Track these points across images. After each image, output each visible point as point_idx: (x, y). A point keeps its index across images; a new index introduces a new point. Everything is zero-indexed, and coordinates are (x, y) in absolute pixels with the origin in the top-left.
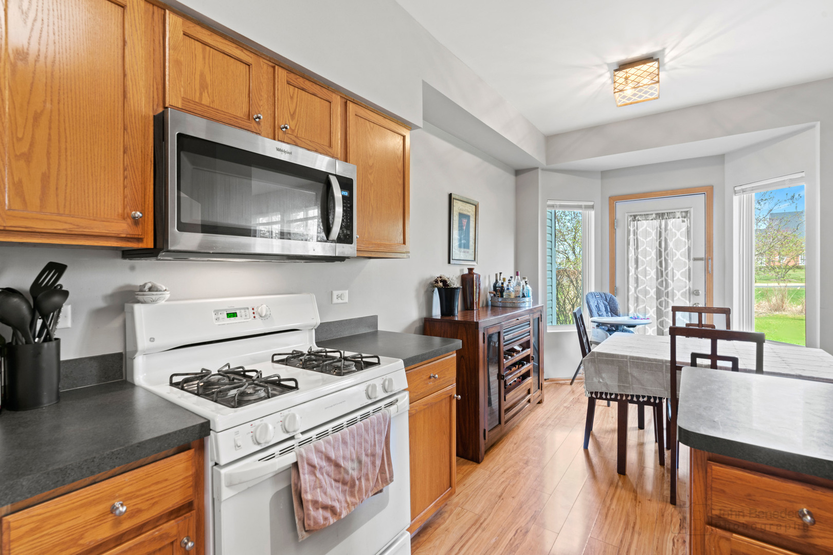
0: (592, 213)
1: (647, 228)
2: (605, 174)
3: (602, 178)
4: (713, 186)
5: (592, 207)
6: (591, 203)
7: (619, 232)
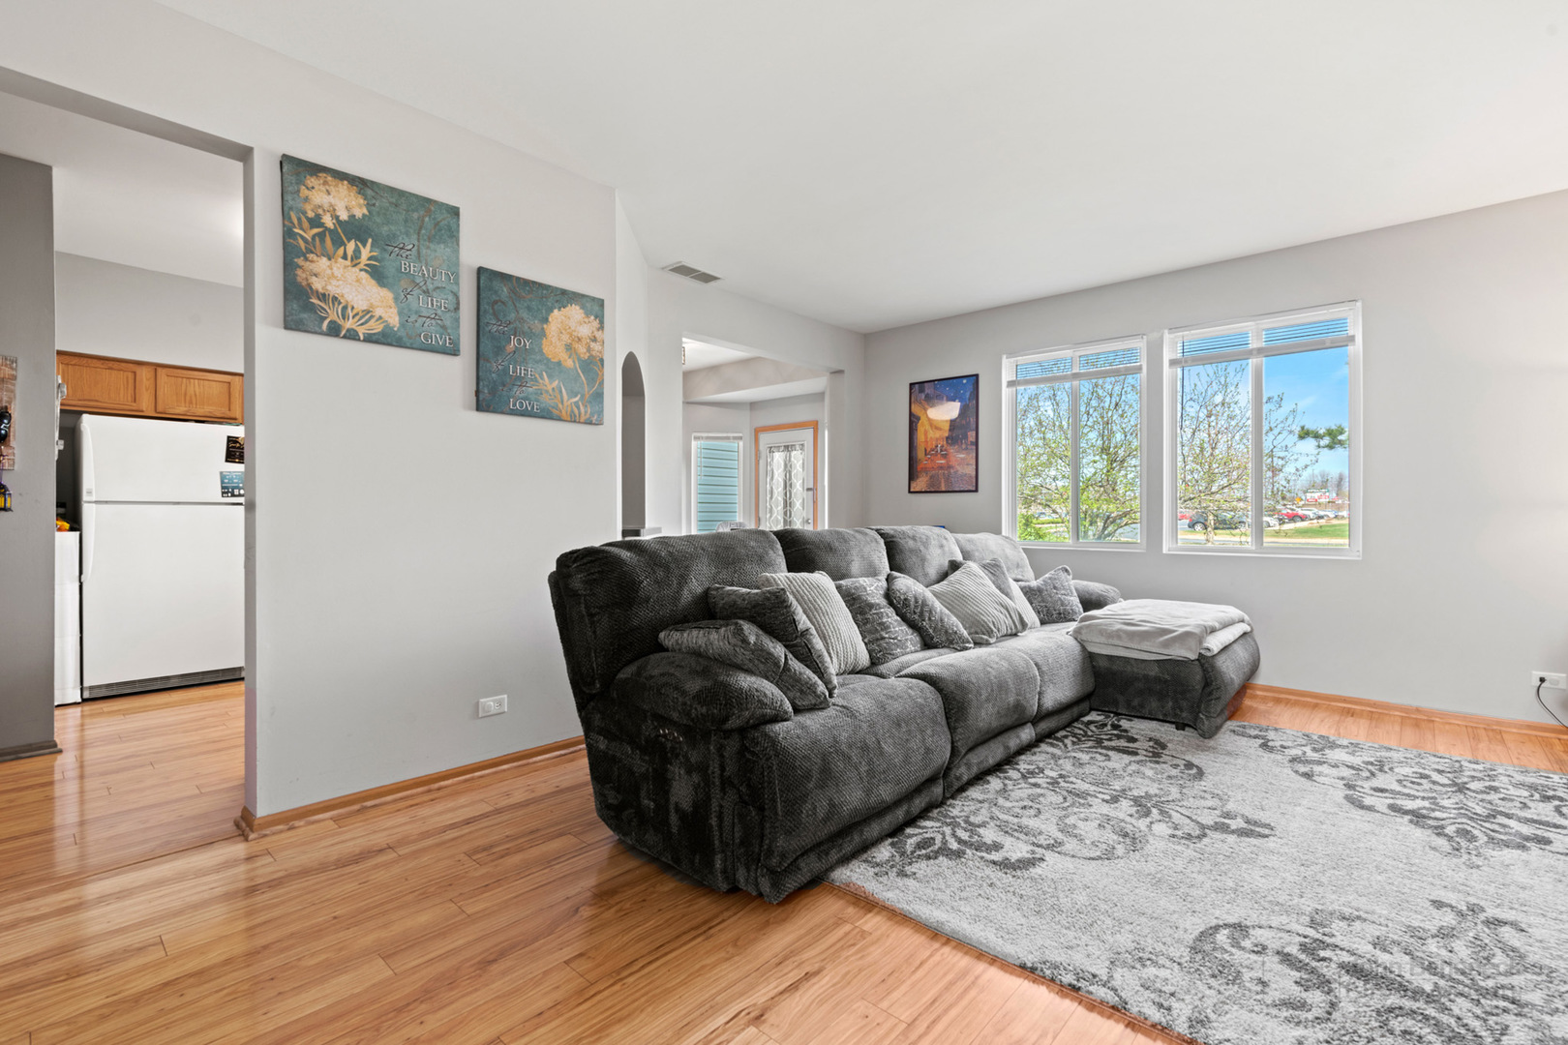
0: (741, 443)
1: (779, 457)
2: (753, 405)
3: (751, 409)
4: (817, 422)
5: (741, 438)
6: (741, 435)
7: (762, 463)
